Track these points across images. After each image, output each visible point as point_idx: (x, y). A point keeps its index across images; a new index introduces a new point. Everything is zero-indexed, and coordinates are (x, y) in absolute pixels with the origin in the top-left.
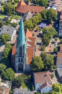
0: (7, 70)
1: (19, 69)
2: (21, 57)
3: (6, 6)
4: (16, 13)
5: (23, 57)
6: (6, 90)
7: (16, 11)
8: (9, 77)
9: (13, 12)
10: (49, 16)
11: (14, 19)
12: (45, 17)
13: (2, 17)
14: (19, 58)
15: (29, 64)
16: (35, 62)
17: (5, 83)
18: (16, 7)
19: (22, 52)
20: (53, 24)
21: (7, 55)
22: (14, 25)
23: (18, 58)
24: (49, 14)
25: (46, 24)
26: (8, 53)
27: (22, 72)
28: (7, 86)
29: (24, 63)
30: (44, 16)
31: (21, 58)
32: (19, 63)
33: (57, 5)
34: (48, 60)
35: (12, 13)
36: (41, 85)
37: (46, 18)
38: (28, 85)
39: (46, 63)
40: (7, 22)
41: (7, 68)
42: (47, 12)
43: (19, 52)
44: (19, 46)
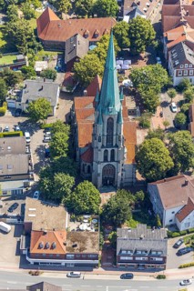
0: (79, 187)
1: (104, 181)
2: (112, 146)
3: (15, 30)
4: (41, 46)
5: (117, 146)
6: (92, 238)
7: (38, 40)
8: (90, 203)
9: (31, 44)
10: (136, 38)
11: (39, 60)
12: (127, 41)
13: (8, 60)
14: (106, 151)
15: (131, 163)
16: (151, 153)
17: (81, 221)
18: (35, 31)
19: (115, 133)
20: (147, 59)
21: (66, 152)
22: (51, 75)
23: (103, 150)
24: (135, 34)
25: (130, 62)
26: (66, 145)
27: (111, 187)
28: (89, 229)
29: (118, 162)
30: (122, 40)
31: (109, 150)
32: (106, 164)
33: (145, 9)
34: (180, 144)
35: (29, 47)
36: (176, 210)
37: (129, 44)
38: (140, 216)
39: (177, 152)
40: (24, 72)
41: (77, 182)
42: (130, 28)
43: (106, 134)
44: (106, 118)
